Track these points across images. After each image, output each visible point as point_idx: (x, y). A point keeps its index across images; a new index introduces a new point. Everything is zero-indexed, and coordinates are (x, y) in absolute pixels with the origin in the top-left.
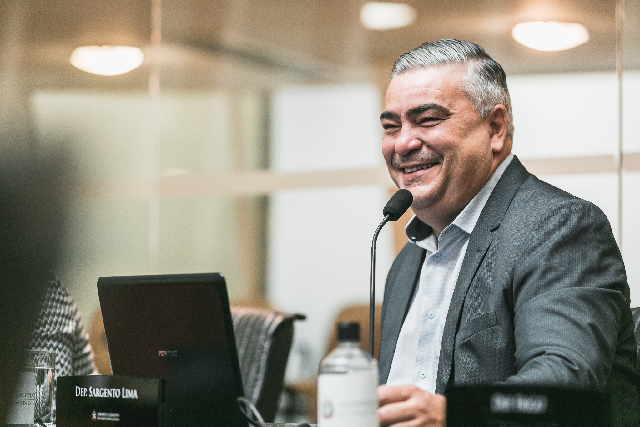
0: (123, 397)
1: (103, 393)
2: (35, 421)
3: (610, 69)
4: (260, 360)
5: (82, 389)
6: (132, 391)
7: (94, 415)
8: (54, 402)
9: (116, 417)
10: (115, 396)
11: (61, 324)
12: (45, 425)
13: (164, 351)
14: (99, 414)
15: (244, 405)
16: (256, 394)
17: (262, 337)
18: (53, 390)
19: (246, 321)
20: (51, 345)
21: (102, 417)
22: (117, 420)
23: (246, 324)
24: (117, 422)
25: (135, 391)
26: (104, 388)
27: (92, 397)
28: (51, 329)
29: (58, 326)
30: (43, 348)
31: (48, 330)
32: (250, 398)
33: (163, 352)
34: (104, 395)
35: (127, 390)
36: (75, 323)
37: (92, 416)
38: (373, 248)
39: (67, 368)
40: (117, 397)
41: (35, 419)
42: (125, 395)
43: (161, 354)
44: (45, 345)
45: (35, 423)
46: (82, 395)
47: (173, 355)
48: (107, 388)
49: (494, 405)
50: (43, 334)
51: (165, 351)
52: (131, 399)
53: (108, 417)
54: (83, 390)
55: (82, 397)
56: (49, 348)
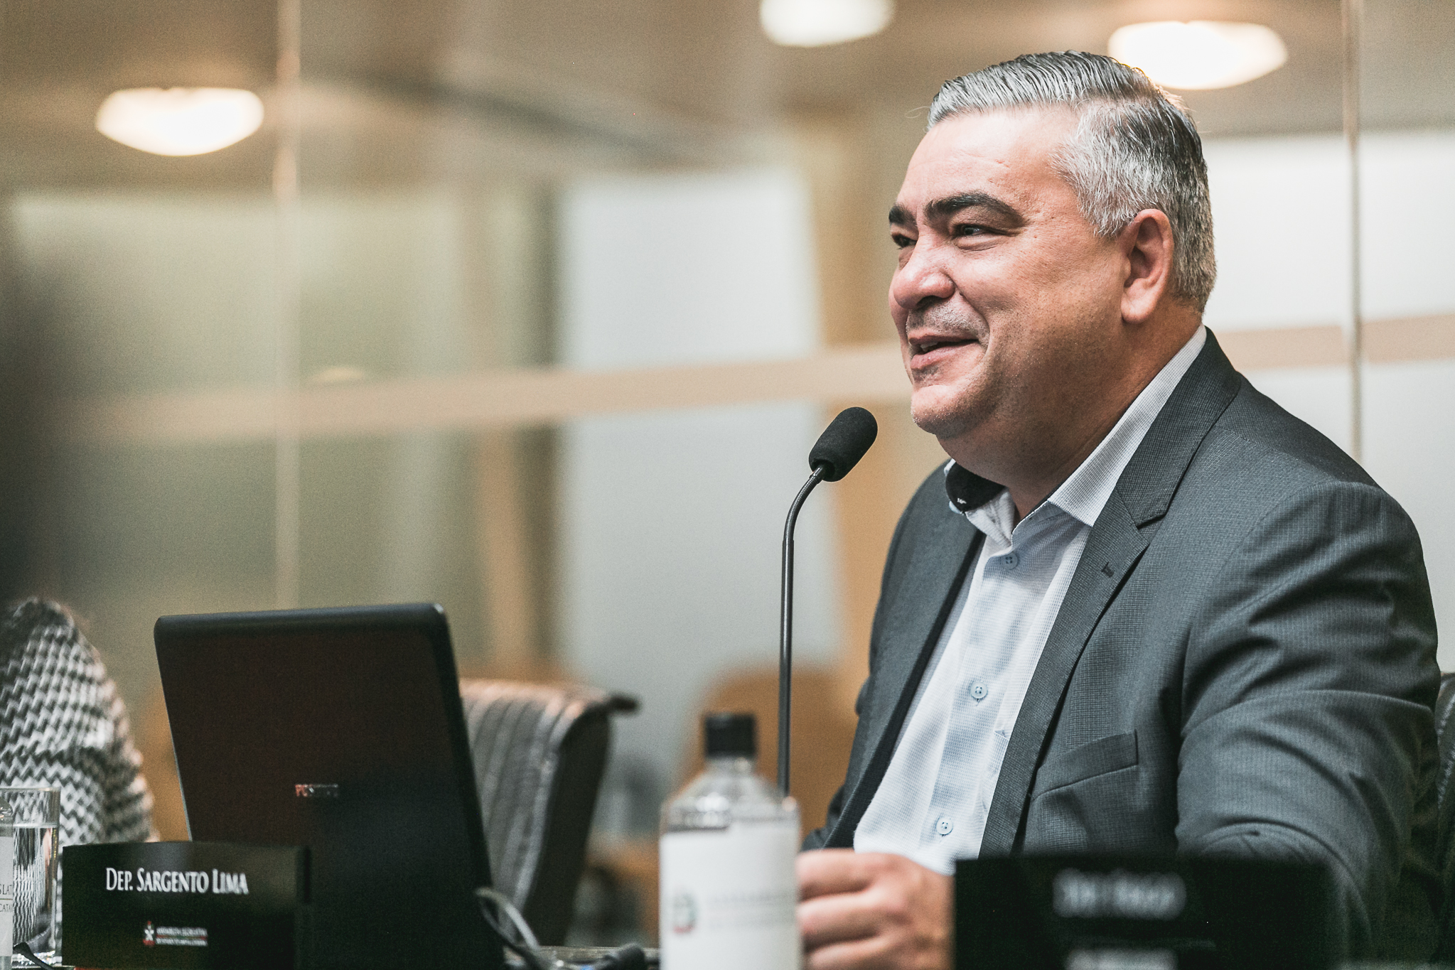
0: (216, 890)
1: (169, 883)
2: (14, 948)
3: (1330, 128)
4: (532, 803)
5: (120, 873)
6: (235, 877)
7: (149, 933)
8: (59, 904)
9: (200, 937)
10: (196, 888)
11: (79, 726)
12: (36, 958)
13: (308, 783)
14: (161, 931)
15: (492, 907)
16: (523, 883)
17: (535, 751)
18: (56, 879)
19: (498, 714)
20: (57, 775)
21: (168, 936)
22: (202, 943)
23: (500, 721)
24: (200, 948)
25: (243, 877)
26: (170, 871)
27: (143, 891)
28: (58, 737)
29: (73, 730)
30: (39, 779)
31: (51, 740)
32: (509, 893)
33: (306, 786)
34: (171, 887)
35: (223, 875)
36: (110, 726)
37: (145, 936)
38: (787, 543)
39: (91, 828)
40: (201, 890)
41: (14, 944)
42: (219, 886)
43: (301, 793)
44: (43, 774)
45: (14, 953)
46: (120, 888)
47: (328, 793)
48: (178, 871)
49: (1064, 897)
50: (39, 751)
51: (311, 785)
52: (232, 895)
53: (180, 937)
54: (123, 877)
55: (121, 891)
56: (51, 781)
